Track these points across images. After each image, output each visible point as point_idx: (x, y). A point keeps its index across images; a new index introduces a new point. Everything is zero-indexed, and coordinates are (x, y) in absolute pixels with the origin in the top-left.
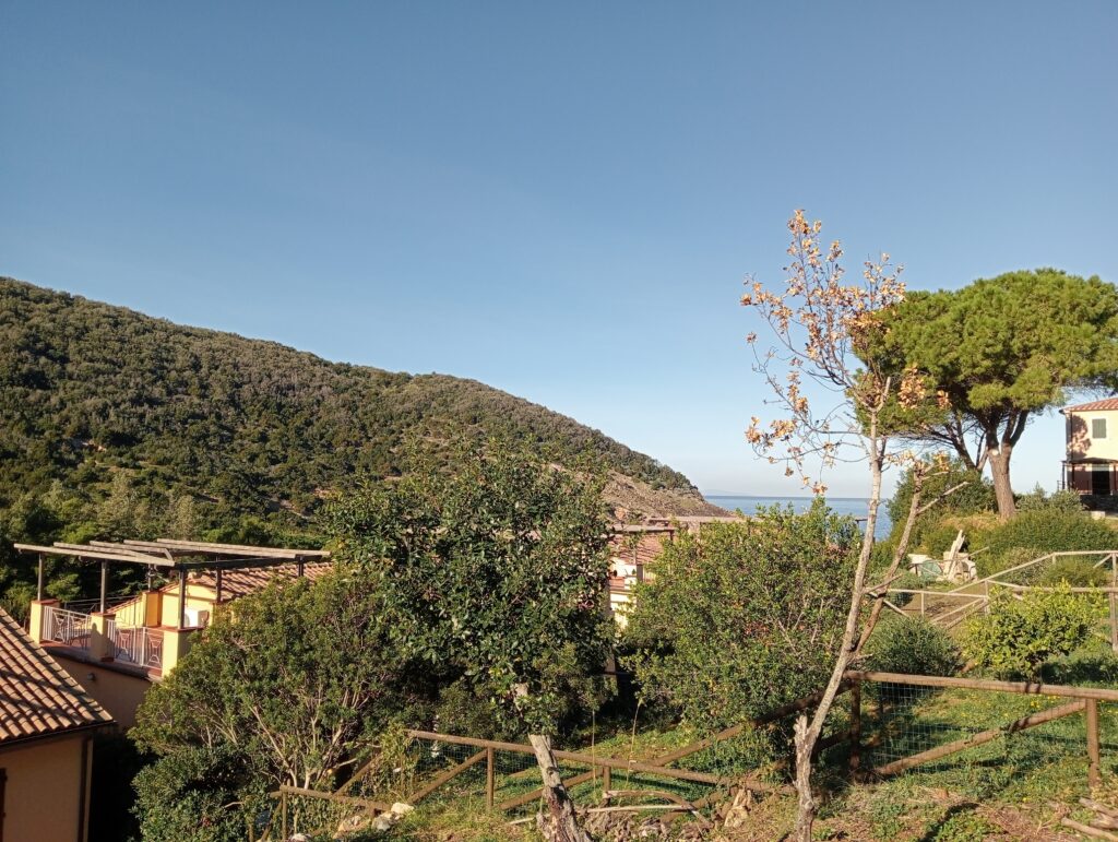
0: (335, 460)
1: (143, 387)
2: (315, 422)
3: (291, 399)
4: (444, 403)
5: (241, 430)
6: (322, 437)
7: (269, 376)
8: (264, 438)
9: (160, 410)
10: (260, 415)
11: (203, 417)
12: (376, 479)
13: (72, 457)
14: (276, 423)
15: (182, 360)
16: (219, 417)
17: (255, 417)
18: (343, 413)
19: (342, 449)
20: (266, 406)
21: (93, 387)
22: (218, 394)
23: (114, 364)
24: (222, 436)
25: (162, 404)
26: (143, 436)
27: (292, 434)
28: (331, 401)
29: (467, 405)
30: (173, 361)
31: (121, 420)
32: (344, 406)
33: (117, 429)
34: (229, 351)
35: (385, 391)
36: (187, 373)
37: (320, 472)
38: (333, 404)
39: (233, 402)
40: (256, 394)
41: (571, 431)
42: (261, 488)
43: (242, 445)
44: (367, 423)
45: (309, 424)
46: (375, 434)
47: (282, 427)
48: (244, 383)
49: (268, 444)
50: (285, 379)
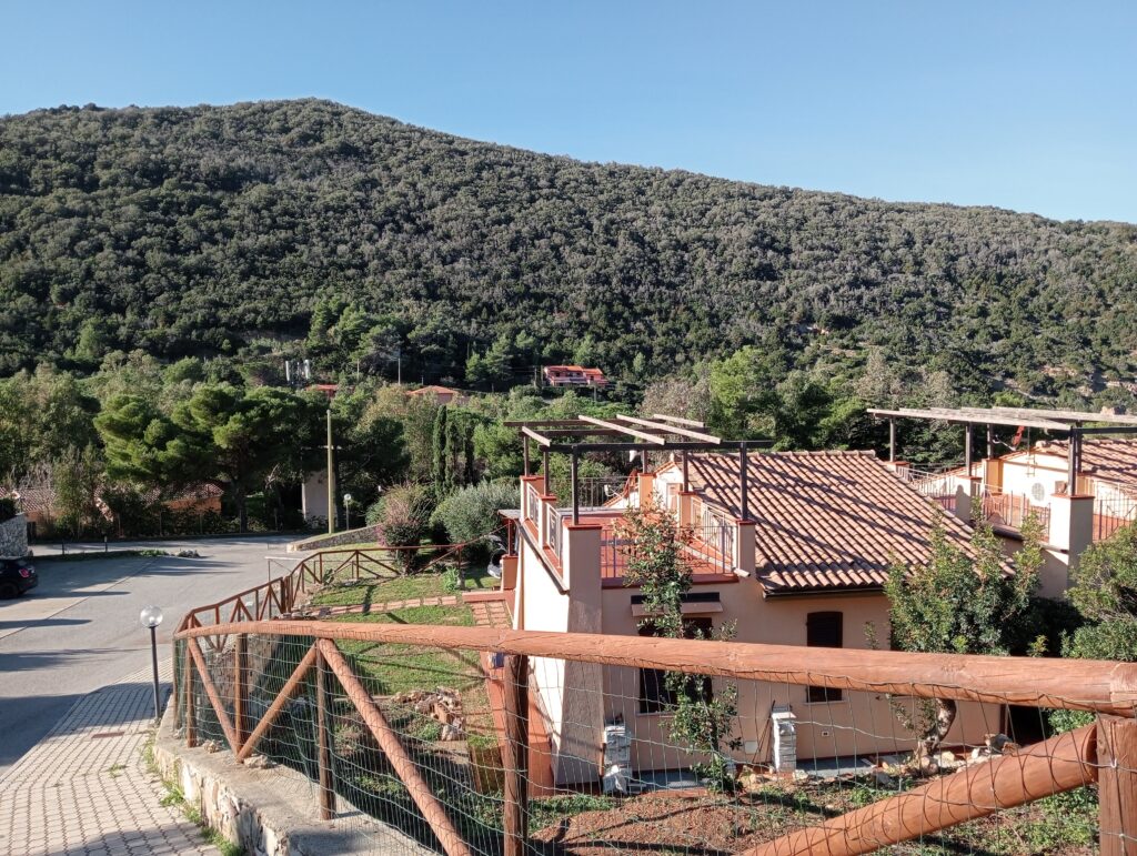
0: (1067, 333)
1: (859, 269)
2: (1041, 292)
3: (1012, 267)
5: (958, 305)
6: (1050, 308)
7: (987, 245)
8: (983, 313)
9: (876, 291)
10: (978, 288)
11: (918, 295)
12: (1118, 354)
13: (800, 341)
14: (997, 295)
15: (895, 238)
16: (934, 293)
17: (973, 290)
18: (1075, 278)
19: (1075, 320)
20: (985, 278)
21: (813, 274)
22: (933, 269)
23: (831, 249)
24: (939, 313)
25: (877, 285)
26: (862, 318)
27: (1014, 306)
28: (1061, 266)
30: (887, 240)
31: (841, 303)
32: (1075, 271)
33: (837, 312)
34: (943, 222)
35: (1129, 248)
36: (901, 251)
37: (1049, 348)
38: (1063, 270)
39: (949, 276)
40: (974, 265)
42: (983, 366)
43: (959, 321)
44: (1106, 289)
45: (1034, 293)
46: (1116, 300)
47: (1003, 300)
48: (960, 255)
49: (989, 319)
50: (1004, 247)
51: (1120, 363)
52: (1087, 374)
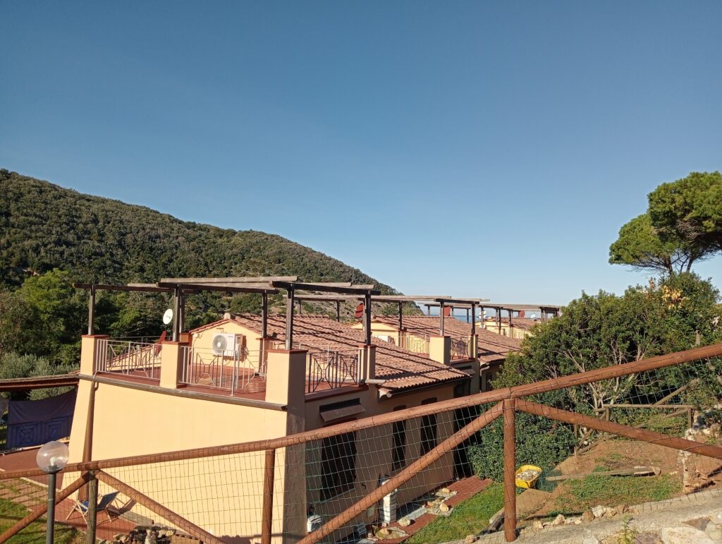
1: (61, 234)
2: (174, 260)
3: (158, 244)
4: (259, 250)
5: (126, 263)
6: (180, 270)
7: (143, 229)
8: (142, 270)
9: (73, 249)
10: (139, 254)
11: (102, 255)
12: (216, 298)
13: (17, 279)
14: (149, 260)
15: (85, 218)
16: (112, 255)
17: (136, 255)
18: (193, 254)
20: (143, 249)
21: (28, 233)
22: (111, 240)
23: (42, 218)
24: (115, 268)
25: (74, 245)
26: (64, 266)
27: (160, 267)
28: (185, 247)
29: (274, 251)
30: (80, 217)
31: (49, 255)
32: (193, 250)
33: (47, 261)
34: (116, 212)
35: (220, 241)
36: (90, 226)
38: (186, 249)
39: (121, 245)
40: (135, 240)
41: (341, 269)
43: (128, 274)
44: (209, 261)
45: (171, 261)
47: (154, 263)
48: (127, 233)
49: (145, 273)
50: (154, 232)
51: (216, 302)
52: (201, 308)
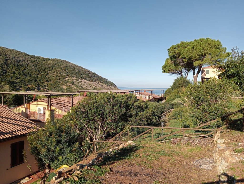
0: (32, 78)
2: (27, 69)
3: (20, 63)
4: (58, 66)
5: (8, 71)
6: (29, 73)
7: (15, 58)
8: (14, 73)
10: (13, 67)
12: (42, 83)
14: (17, 69)
16: (2, 67)
17: (12, 68)
18: (33, 67)
19: (34, 76)
20: (14, 65)
24: (3, 72)
27: (21, 72)
28: (31, 64)
29: (64, 66)
32: (34, 66)
34: (4, 51)
35: (44, 62)
37: (29, 81)
38: (31, 65)
39: (6, 64)
40: (11, 62)
41: (89, 73)
42: (14, 85)
43: (9, 74)
44: (40, 70)
45: (25, 70)
46: (42, 72)
47: (19, 70)
48: (8, 59)
49: (15, 74)
50: (18, 59)
51: (43, 85)
52: (37, 87)
